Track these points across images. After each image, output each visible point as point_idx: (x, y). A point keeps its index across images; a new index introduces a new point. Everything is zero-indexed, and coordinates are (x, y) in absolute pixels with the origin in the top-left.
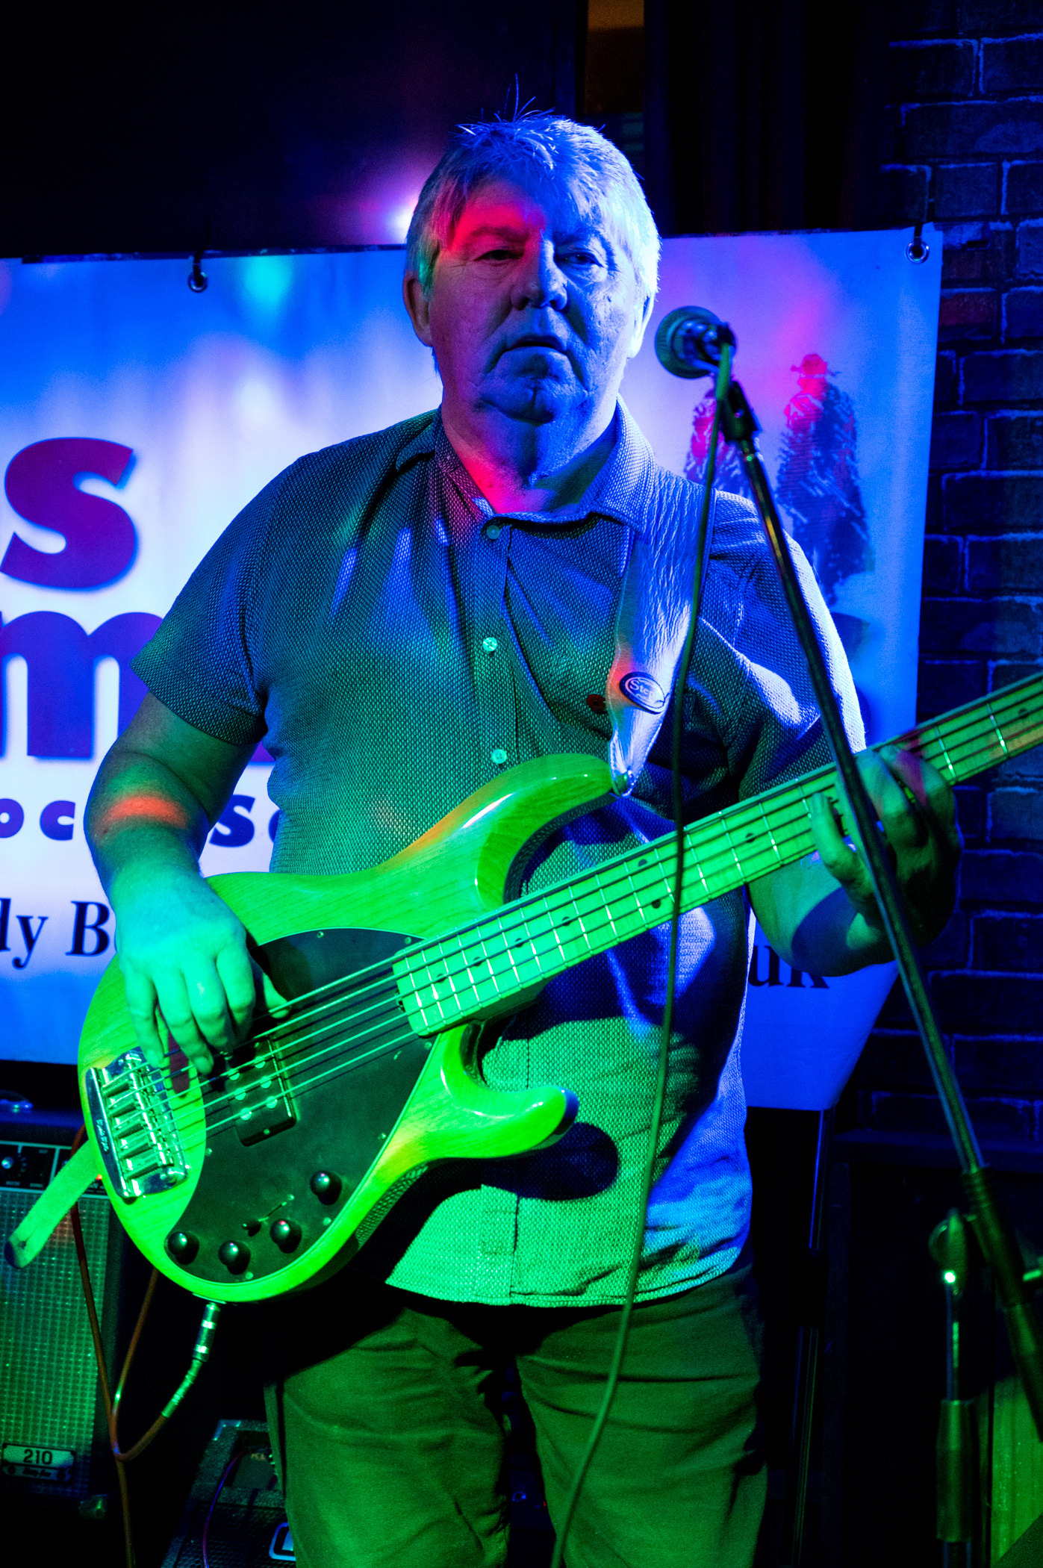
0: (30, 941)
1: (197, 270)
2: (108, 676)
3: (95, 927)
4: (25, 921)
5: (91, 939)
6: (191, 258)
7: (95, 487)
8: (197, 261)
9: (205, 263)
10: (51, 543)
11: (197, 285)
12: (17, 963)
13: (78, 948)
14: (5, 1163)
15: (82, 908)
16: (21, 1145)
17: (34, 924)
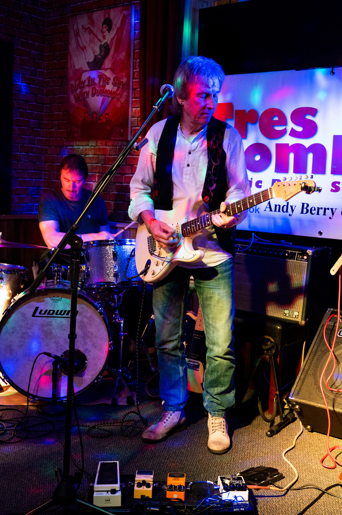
0: (293, 211)
1: (332, 70)
2: (310, 156)
3: (306, 208)
4: (292, 207)
5: (305, 211)
6: (331, 68)
7: (309, 117)
8: (332, 68)
9: (334, 69)
10: (299, 129)
11: (332, 74)
12: (290, 215)
13: (302, 212)
14: (286, 254)
15: (303, 204)
16: (290, 251)
17: (293, 207)
